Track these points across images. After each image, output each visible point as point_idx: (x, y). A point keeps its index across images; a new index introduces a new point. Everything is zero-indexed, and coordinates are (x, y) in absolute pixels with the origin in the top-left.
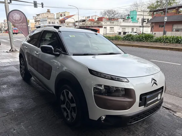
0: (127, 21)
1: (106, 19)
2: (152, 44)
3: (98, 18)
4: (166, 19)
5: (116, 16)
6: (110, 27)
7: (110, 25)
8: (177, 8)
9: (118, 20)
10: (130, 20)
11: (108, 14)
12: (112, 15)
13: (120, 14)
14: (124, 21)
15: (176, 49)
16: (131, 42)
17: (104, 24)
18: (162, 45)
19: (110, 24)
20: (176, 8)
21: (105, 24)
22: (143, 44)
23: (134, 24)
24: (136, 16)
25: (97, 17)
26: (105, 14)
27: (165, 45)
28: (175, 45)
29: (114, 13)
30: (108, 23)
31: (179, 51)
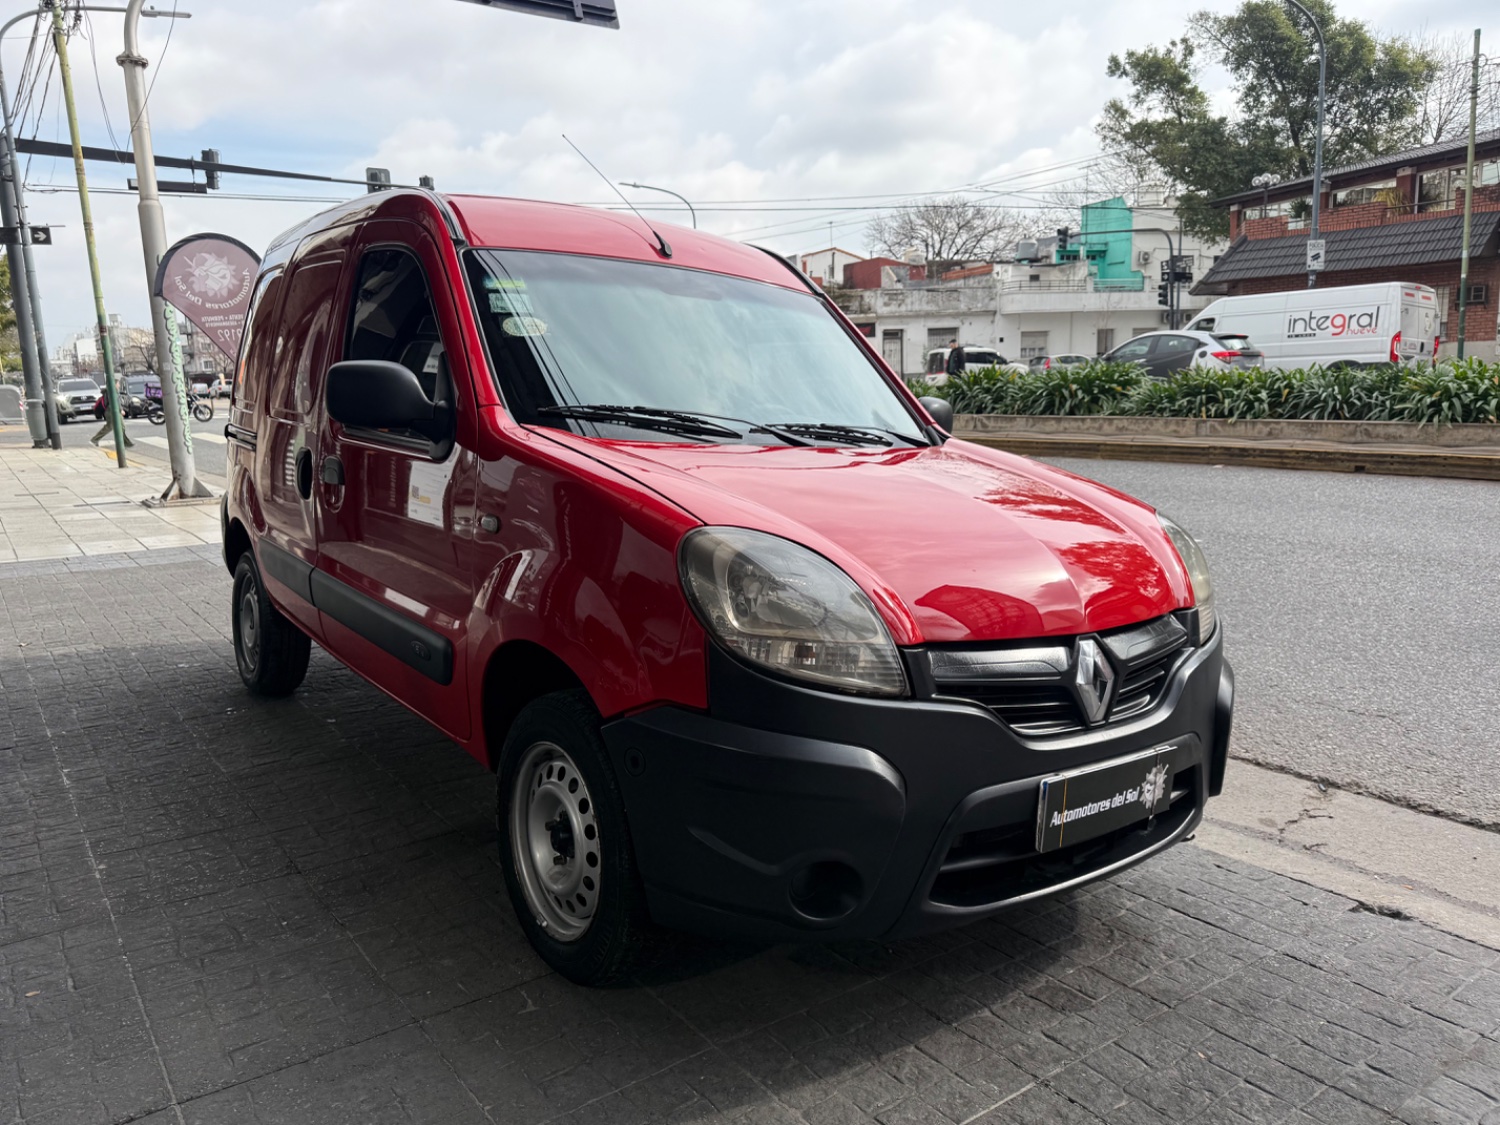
0: (1054, 275)
1: (902, 272)
2: (1121, 430)
3: (848, 268)
4: (1316, 257)
5: (988, 244)
6: (932, 332)
7: (928, 315)
8: (1408, 171)
9: (989, 272)
10: (1083, 269)
11: (924, 232)
12: (959, 241)
13: (1015, 227)
14: (1034, 278)
15: (1263, 453)
16: (991, 424)
17: (882, 310)
18: (1183, 431)
19: (931, 308)
20: (1401, 173)
21: (893, 308)
22: (1065, 431)
23: (1116, 296)
24: (1129, 240)
25: (841, 262)
26: (908, 233)
27: (1205, 428)
28: (1266, 430)
29: (977, 222)
30: (917, 301)
31: (1283, 466)
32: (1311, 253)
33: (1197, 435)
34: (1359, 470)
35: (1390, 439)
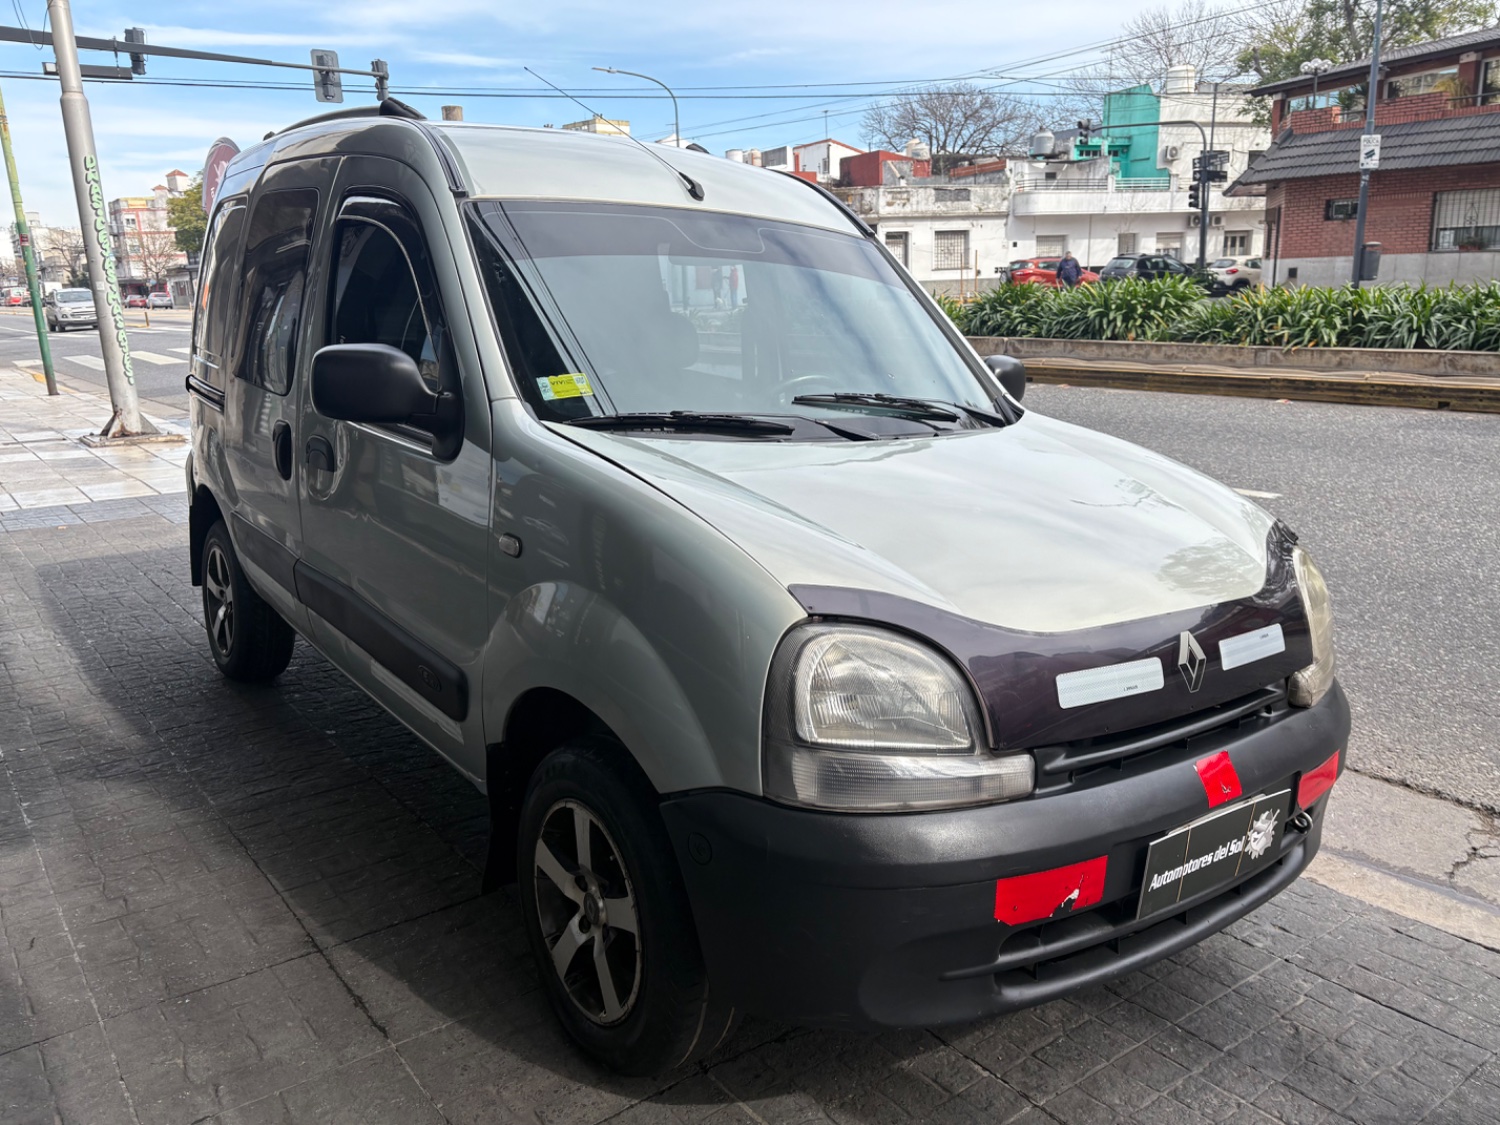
0: (1075, 174)
1: (906, 167)
2: (1170, 358)
3: (844, 162)
4: (1370, 154)
5: (997, 136)
6: (939, 233)
7: (935, 217)
8: (1472, 57)
9: (1002, 169)
10: (1107, 165)
11: (928, 122)
12: (966, 133)
13: (1028, 117)
14: (1051, 176)
15: (1332, 386)
16: (1024, 349)
17: (884, 211)
18: (1239, 360)
19: (940, 208)
20: (1465, 59)
21: (896, 209)
22: (1107, 358)
24: (1156, 133)
25: (838, 154)
26: (909, 124)
27: (1265, 357)
28: (1335, 360)
29: (985, 112)
30: (923, 199)
31: (1355, 401)
32: (1364, 150)
33: (1256, 365)
34: (1442, 406)
35: (1477, 371)
